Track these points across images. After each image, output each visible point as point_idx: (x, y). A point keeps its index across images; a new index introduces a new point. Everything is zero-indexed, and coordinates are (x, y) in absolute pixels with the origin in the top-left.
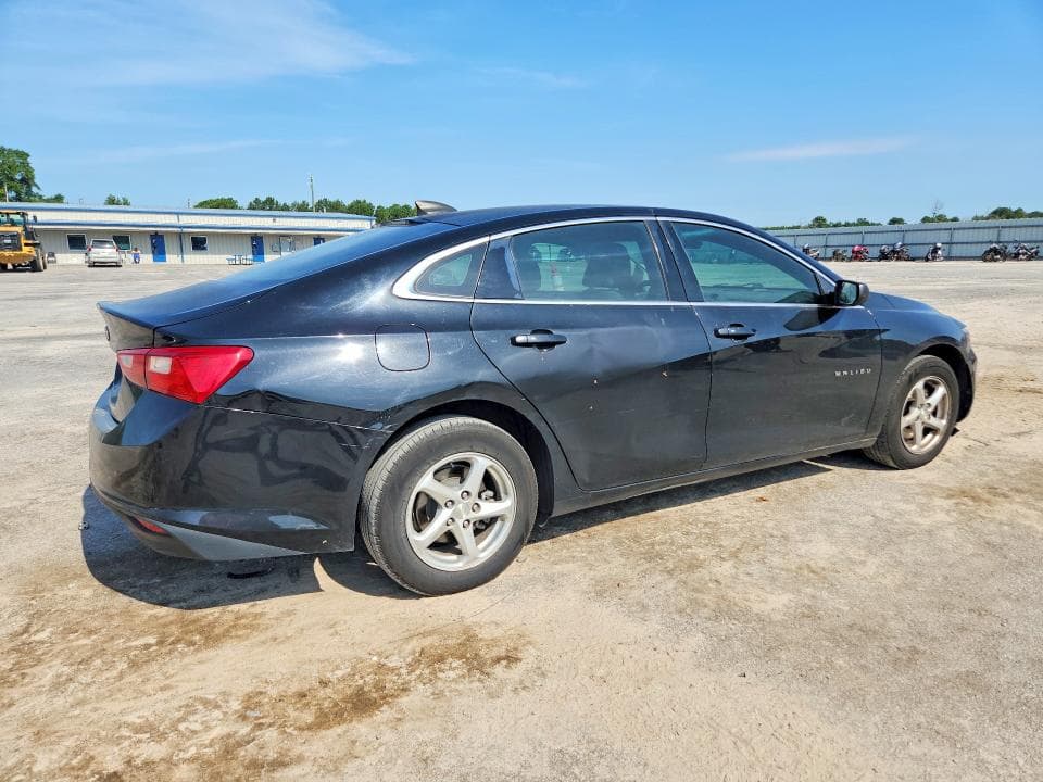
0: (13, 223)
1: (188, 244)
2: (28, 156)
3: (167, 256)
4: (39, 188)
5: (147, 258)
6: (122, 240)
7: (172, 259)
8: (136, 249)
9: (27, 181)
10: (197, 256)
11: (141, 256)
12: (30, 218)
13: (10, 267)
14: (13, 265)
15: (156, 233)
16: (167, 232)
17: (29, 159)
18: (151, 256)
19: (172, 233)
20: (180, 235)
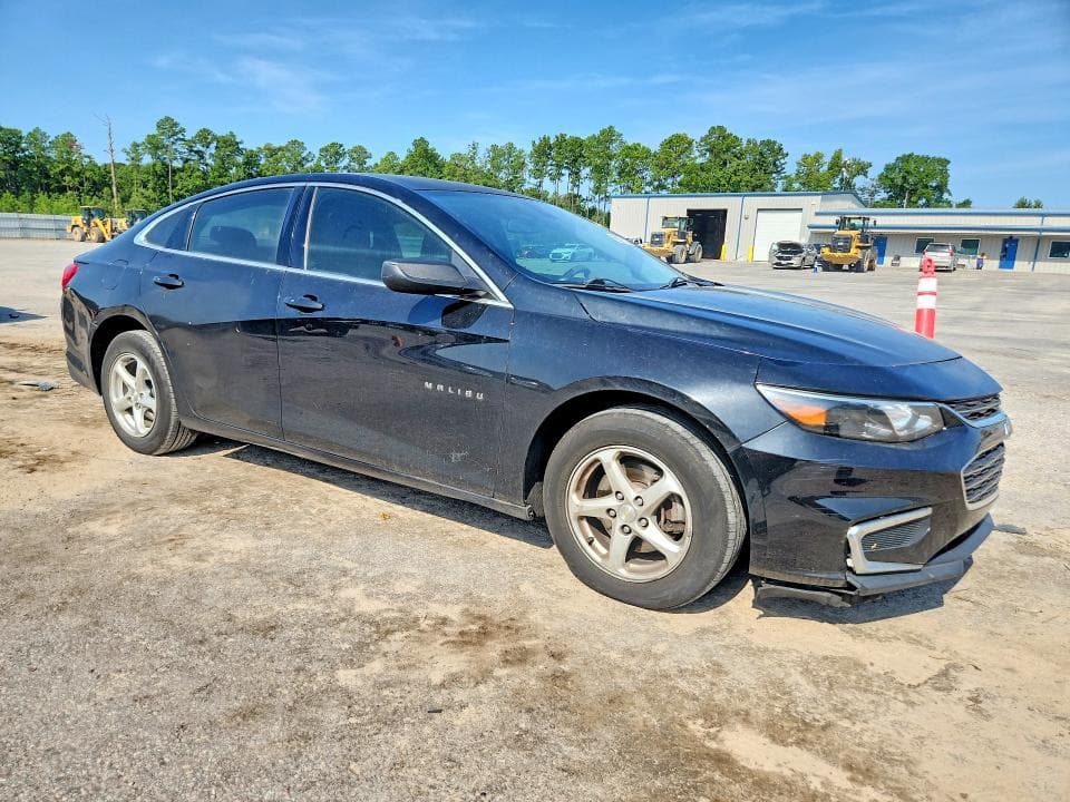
0: (853, 227)
1: (1046, 249)
2: (949, 162)
3: (1016, 263)
4: (950, 194)
5: (992, 264)
6: (970, 244)
7: (1020, 266)
8: (983, 255)
9: (941, 188)
10: (1052, 264)
11: (985, 261)
12: (871, 223)
13: (846, 267)
14: (850, 266)
15: (1011, 237)
16: (1023, 237)
17: (948, 166)
18: (997, 262)
19: (1028, 237)
20: (1039, 240)
